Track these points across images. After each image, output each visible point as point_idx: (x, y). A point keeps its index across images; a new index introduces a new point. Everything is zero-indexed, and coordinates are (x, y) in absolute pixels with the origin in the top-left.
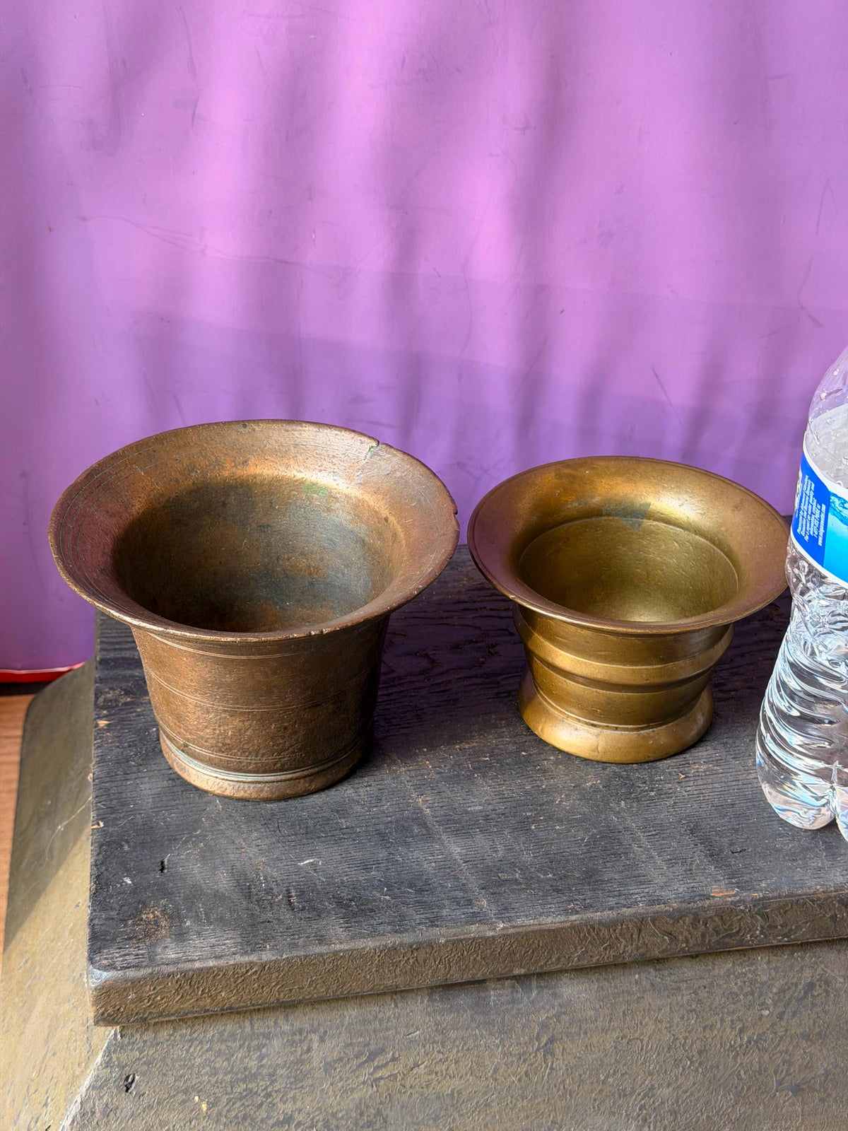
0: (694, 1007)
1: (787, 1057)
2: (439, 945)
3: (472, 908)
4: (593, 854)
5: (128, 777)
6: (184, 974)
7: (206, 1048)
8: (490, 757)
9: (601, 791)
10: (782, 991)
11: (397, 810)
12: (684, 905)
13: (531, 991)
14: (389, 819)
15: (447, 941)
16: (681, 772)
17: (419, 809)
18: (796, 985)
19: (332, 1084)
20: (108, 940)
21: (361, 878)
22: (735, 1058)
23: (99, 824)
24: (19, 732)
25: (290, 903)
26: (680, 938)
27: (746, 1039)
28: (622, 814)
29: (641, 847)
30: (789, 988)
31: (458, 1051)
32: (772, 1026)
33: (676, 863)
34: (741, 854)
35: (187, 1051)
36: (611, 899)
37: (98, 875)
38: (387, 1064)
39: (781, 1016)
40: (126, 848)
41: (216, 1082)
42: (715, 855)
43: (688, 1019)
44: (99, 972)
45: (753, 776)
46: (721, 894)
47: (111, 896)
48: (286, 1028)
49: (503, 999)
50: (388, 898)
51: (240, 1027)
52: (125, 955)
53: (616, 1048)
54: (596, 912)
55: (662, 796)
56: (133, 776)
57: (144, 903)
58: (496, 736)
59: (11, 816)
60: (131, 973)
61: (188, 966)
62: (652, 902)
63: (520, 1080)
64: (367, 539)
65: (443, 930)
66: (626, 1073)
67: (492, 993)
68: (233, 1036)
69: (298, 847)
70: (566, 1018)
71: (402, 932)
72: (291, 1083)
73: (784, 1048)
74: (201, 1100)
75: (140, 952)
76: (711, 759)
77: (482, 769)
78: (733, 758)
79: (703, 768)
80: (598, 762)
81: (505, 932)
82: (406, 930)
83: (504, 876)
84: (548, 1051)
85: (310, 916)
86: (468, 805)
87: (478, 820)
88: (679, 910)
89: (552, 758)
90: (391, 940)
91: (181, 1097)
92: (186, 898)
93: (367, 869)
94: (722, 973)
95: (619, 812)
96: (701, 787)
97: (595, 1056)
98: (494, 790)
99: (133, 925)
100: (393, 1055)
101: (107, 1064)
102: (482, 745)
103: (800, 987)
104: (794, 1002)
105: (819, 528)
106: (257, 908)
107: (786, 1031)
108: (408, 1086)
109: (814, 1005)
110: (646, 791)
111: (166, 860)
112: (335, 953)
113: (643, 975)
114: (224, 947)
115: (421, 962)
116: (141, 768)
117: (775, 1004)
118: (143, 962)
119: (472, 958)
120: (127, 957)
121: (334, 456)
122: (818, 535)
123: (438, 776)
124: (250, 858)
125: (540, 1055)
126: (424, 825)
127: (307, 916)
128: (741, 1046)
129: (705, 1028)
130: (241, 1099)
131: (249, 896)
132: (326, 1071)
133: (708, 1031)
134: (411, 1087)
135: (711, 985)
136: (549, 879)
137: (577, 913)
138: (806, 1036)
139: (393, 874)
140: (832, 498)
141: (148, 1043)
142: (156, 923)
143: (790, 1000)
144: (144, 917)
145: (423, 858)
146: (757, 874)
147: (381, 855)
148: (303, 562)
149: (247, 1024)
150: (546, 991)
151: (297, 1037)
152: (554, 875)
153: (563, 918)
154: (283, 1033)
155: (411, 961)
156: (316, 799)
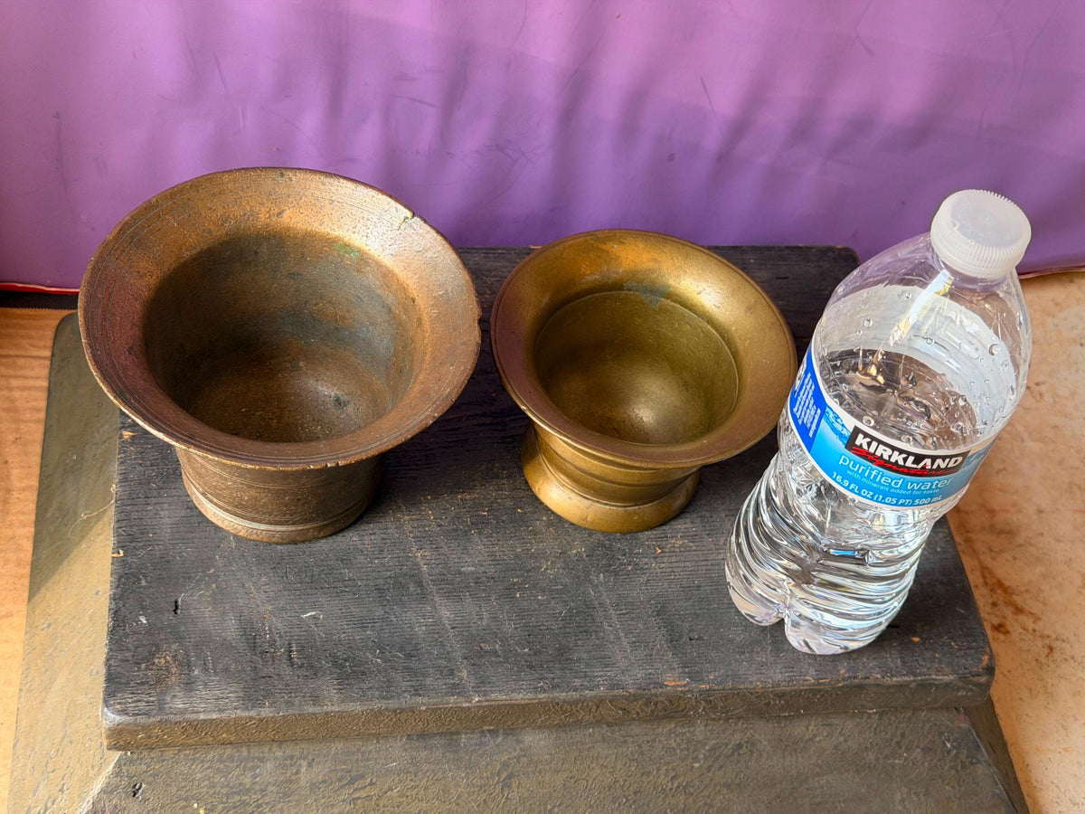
0: (636, 757)
1: (709, 801)
2: (420, 711)
3: (453, 679)
4: (568, 630)
5: (149, 501)
6: (190, 723)
7: (206, 766)
8: (488, 511)
9: (584, 560)
10: (713, 749)
11: (397, 564)
12: (640, 692)
13: (497, 736)
14: (389, 573)
15: (427, 709)
16: (659, 546)
17: (417, 564)
18: (727, 745)
19: (315, 800)
20: (122, 684)
21: (357, 638)
22: (664, 799)
23: (119, 553)
24: (48, 353)
25: (290, 658)
26: (633, 712)
27: (676, 785)
28: (601, 589)
29: (611, 626)
30: (720, 747)
31: (428, 781)
32: (700, 776)
33: (639, 646)
34: (698, 642)
35: (190, 767)
36: (577, 680)
37: (117, 611)
38: (366, 786)
39: (709, 769)
40: (143, 583)
41: (214, 793)
42: (674, 641)
43: (630, 766)
44: (113, 716)
45: (720, 557)
46: (673, 683)
47: (127, 636)
48: (279, 754)
49: (472, 742)
50: (379, 660)
51: (238, 751)
52: (137, 701)
53: (564, 785)
54: (562, 692)
55: (638, 572)
56: (154, 501)
57: (157, 646)
58: (496, 488)
59: (38, 449)
60: (141, 720)
61: (194, 716)
62: (613, 687)
63: (478, 806)
64: (393, 308)
65: (425, 700)
66: (570, 805)
67: (463, 736)
68: (231, 758)
69: (303, 597)
70: (524, 759)
71: (388, 699)
72: (280, 798)
73: (707, 794)
74: (199, 807)
75: (151, 699)
76: (688, 534)
77: (479, 524)
78: (708, 535)
79: (680, 542)
80: (585, 529)
81: (479, 704)
82: (392, 697)
83: (487, 647)
84: (506, 785)
85: (307, 674)
86: (462, 564)
87: (469, 583)
88: (634, 695)
89: (544, 518)
90: (377, 705)
91: (182, 803)
92: (196, 645)
93: (364, 628)
94: (665, 731)
95: (596, 586)
96: (674, 565)
97: (545, 791)
98: (487, 550)
99: (146, 669)
100: (372, 779)
101: (118, 772)
102: (482, 496)
103: (730, 747)
104: (722, 758)
105: (812, 423)
106: (260, 661)
107: (712, 780)
108: (381, 805)
109: (738, 761)
110: (624, 564)
111: (180, 600)
112: (327, 713)
113: (596, 729)
114: (227, 700)
115: (403, 721)
116: (162, 492)
117: (706, 759)
118: (153, 709)
119: (448, 719)
120: (139, 704)
121: (368, 219)
122: (810, 428)
123: (438, 529)
124: (258, 606)
125: (499, 788)
126: (420, 584)
127: (305, 674)
128: (671, 789)
129: (642, 775)
130: (235, 807)
131: (253, 647)
132: (311, 789)
133: (645, 776)
134: (384, 806)
135: (654, 741)
136: (524, 654)
137: (545, 691)
138: (728, 786)
139: (386, 635)
140: (828, 409)
141: (155, 760)
142: (168, 670)
143: (719, 756)
144: (156, 661)
145: (415, 621)
146: (708, 665)
147: (377, 614)
148: (330, 310)
149: (244, 749)
150: (510, 737)
151: (288, 762)
152: (530, 650)
153: (531, 696)
154: (276, 758)
155: (394, 720)
156: (324, 545)
